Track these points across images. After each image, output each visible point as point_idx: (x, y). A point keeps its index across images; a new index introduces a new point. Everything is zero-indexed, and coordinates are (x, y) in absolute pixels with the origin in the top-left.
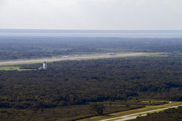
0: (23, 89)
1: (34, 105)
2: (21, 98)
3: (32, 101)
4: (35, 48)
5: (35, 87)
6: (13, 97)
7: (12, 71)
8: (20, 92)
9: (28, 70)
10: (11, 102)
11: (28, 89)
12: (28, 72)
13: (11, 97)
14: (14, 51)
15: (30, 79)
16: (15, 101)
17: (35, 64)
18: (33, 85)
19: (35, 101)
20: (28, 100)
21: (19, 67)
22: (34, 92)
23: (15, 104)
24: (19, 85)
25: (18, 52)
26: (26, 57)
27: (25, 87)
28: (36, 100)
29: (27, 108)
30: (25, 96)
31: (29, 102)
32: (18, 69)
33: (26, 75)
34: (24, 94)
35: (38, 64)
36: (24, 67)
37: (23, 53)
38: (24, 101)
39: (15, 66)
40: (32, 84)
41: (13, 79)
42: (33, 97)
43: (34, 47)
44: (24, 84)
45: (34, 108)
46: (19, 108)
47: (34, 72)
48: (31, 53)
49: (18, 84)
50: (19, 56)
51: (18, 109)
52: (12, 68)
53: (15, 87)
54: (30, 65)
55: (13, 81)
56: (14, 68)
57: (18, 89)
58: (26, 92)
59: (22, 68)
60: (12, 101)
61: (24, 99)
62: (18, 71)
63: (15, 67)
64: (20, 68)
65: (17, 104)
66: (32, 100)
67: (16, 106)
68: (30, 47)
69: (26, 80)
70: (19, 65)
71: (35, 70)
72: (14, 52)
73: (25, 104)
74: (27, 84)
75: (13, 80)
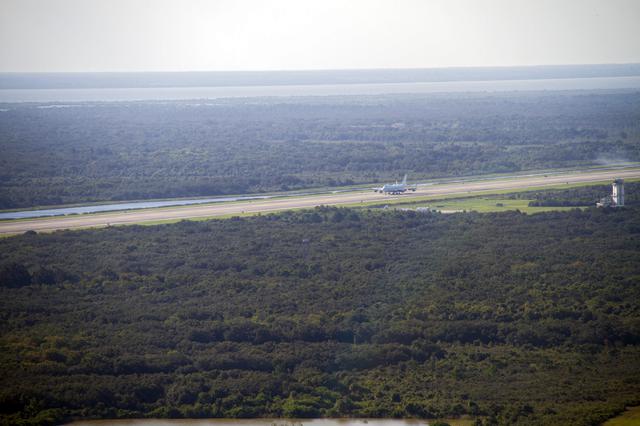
0: (544, 276)
1: (584, 335)
2: (538, 310)
3: (577, 318)
4: (583, 131)
5: (585, 270)
6: (509, 307)
7: (502, 215)
8: (532, 288)
9: (560, 209)
10: (502, 324)
11: (560, 277)
12: (557, 216)
13: (504, 306)
14: (509, 144)
15: (566, 240)
16: (517, 318)
17: (583, 187)
18: (577, 263)
19: (585, 321)
20: (562, 315)
21: (528, 201)
22: (583, 288)
23: (517, 330)
24: (529, 264)
25: (520, 147)
26: (550, 163)
27: (548, 271)
28: (590, 317)
29: (559, 342)
30: (550, 302)
31: (567, 322)
32: (524, 206)
33: (552, 227)
34: (545, 295)
35: (594, 188)
36: (544, 201)
37: (539, 148)
38: (549, 320)
39: (512, 196)
40: (574, 258)
41: (509, 243)
42: (577, 304)
43: (579, 129)
44: (544, 259)
45: (583, 342)
46: (529, 345)
47: (578, 215)
48: (569, 148)
49: (526, 260)
50: (528, 162)
51: (526, 348)
52: (501, 205)
53: (514, 270)
54: (567, 191)
55: (506, 250)
56: (511, 205)
57: (523, 277)
58: (553, 289)
59: (537, 205)
60: (507, 319)
61: (546, 312)
62: (525, 214)
63: (512, 201)
64: (531, 205)
65: (523, 328)
66: (576, 316)
67: (522, 335)
68: (563, 128)
69: (552, 245)
70: (528, 192)
71: (583, 208)
72: (509, 148)
73: (550, 330)
74: (557, 260)
75: (506, 246)
